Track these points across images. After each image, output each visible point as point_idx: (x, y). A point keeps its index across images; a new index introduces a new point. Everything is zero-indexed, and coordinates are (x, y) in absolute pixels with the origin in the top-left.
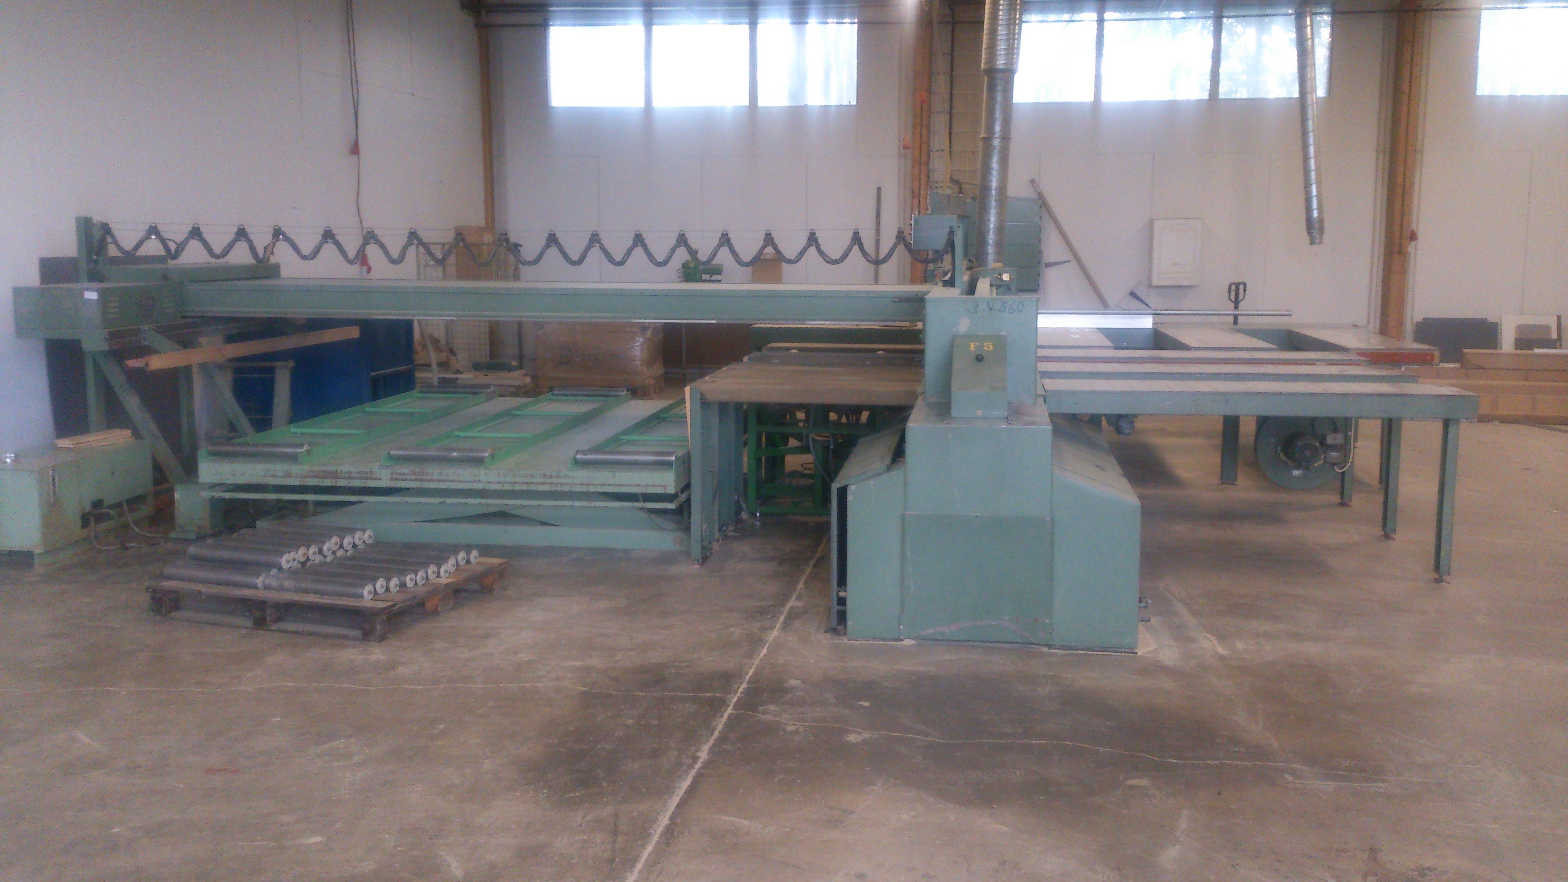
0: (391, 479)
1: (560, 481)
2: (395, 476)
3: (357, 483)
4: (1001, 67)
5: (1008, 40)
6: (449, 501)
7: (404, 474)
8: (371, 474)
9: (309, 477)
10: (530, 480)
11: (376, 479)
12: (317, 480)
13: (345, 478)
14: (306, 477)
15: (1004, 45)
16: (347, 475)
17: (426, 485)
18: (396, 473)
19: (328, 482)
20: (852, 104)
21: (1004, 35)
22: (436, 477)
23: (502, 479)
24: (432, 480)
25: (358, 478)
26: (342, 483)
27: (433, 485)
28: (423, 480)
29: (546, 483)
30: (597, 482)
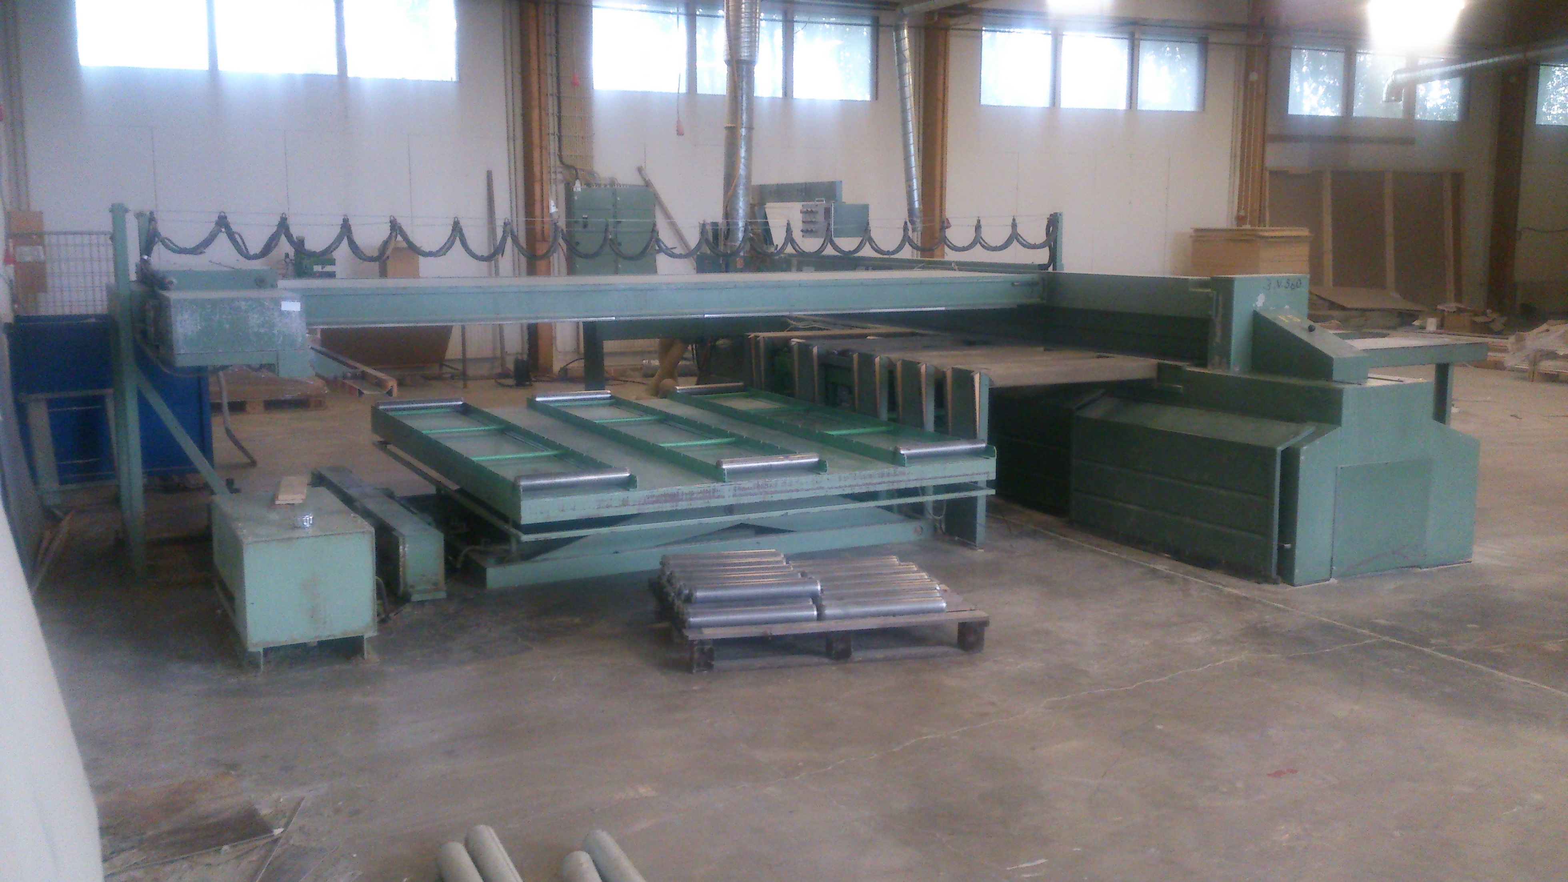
0: (734, 496)
1: (897, 478)
2: (738, 492)
3: (699, 504)
4: (746, 58)
5: (750, 32)
6: (791, 512)
7: (748, 489)
8: (714, 492)
9: (649, 503)
10: (868, 481)
11: (718, 497)
12: (657, 505)
13: (687, 500)
14: (645, 503)
15: (747, 38)
16: (689, 496)
17: (768, 498)
18: (739, 489)
19: (667, 507)
20: (453, 80)
21: (746, 28)
22: (779, 489)
23: (842, 483)
24: (776, 492)
25: (700, 499)
26: (683, 505)
27: (776, 497)
28: (767, 493)
29: (884, 483)
30: (930, 476)
